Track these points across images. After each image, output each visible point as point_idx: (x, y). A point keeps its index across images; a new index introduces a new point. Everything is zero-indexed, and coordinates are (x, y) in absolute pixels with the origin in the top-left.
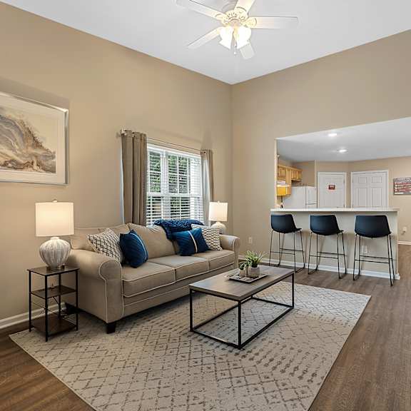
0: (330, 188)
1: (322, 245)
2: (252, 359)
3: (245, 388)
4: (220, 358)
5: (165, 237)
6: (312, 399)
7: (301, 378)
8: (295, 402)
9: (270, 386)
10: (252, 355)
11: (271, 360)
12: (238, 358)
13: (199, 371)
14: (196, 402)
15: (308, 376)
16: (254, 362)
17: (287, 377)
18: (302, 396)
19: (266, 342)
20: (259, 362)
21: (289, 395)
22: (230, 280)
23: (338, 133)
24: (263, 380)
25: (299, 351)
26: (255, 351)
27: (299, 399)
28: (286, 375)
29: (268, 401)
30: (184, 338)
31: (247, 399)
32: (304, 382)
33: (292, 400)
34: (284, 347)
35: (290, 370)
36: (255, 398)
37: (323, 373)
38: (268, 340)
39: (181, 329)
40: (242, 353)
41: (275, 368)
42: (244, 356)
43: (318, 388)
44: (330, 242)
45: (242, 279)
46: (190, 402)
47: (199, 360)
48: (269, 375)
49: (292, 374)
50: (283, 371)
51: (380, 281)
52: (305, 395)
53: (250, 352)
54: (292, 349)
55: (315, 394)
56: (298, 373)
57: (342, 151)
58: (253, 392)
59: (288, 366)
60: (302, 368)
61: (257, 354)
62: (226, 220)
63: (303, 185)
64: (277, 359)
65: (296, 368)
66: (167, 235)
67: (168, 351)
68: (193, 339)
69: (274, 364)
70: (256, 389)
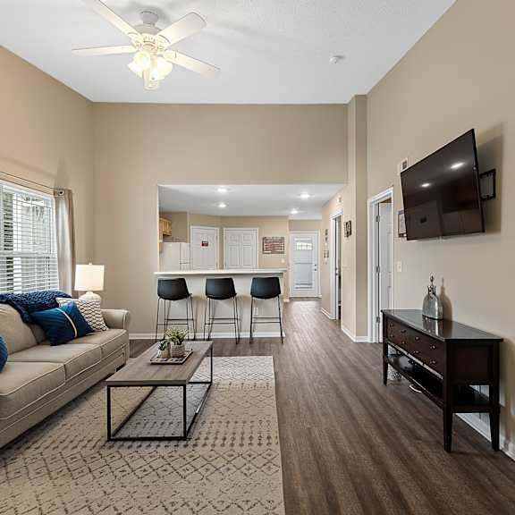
0: (203, 245)
1: (215, 310)
2: (205, 445)
3: (217, 472)
4: (170, 457)
5: (20, 319)
6: (279, 457)
7: (260, 444)
8: (268, 465)
9: (239, 462)
10: (202, 441)
11: (225, 439)
12: (190, 449)
13: (156, 478)
14: (177, 506)
15: (265, 441)
16: (209, 448)
17: (248, 448)
18: (269, 458)
19: (207, 425)
20: (214, 445)
21: (259, 462)
22: (153, 364)
23: (228, 189)
24: (229, 459)
25: (244, 422)
26: (203, 437)
27: (269, 462)
28: (246, 447)
29: (246, 474)
30: (105, 452)
31: (226, 481)
32: (264, 447)
33: (265, 465)
34: (228, 422)
35: (246, 442)
36: (233, 477)
37: (274, 433)
38: (208, 422)
39: (93, 443)
40: (191, 443)
41: (232, 445)
42: (195, 445)
43: (278, 447)
44: (225, 307)
45: (168, 361)
46: (170, 510)
47: (147, 467)
48: (231, 453)
49: (250, 444)
50: (242, 445)
51: (272, 340)
52: (272, 457)
53: (198, 439)
54: (236, 422)
55: (279, 452)
56: (255, 441)
57: (222, 206)
58: (226, 474)
59: (242, 439)
60: (256, 436)
61: (207, 439)
62: (102, 289)
63: (177, 240)
64: (229, 437)
65: (251, 438)
66: (22, 317)
67: (96, 473)
68: (119, 448)
69: (228, 442)
70: (228, 469)
